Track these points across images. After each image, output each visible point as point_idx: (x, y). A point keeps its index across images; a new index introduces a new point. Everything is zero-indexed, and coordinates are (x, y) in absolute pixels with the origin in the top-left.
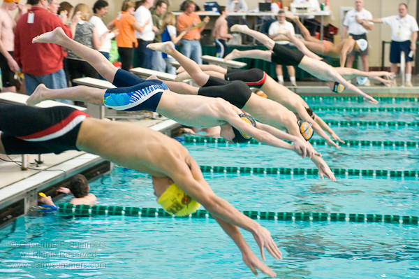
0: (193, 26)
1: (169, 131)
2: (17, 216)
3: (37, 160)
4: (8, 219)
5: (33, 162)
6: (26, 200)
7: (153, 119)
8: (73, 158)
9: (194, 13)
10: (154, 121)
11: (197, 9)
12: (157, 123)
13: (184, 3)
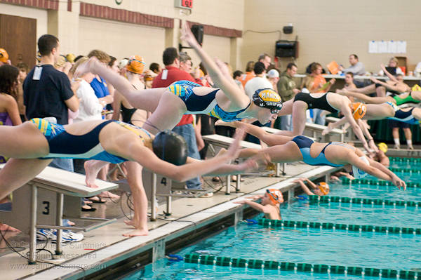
0: (319, 87)
1: (293, 189)
2: (145, 264)
3: (166, 212)
4: (136, 267)
5: (162, 213)
6: (154, 249)
7: (276, 177)
8: (200, 211)
9: (320, 75)
10: (278, 179)
11: (324, 72)
12: (281, 181)
13: (310, 66)
